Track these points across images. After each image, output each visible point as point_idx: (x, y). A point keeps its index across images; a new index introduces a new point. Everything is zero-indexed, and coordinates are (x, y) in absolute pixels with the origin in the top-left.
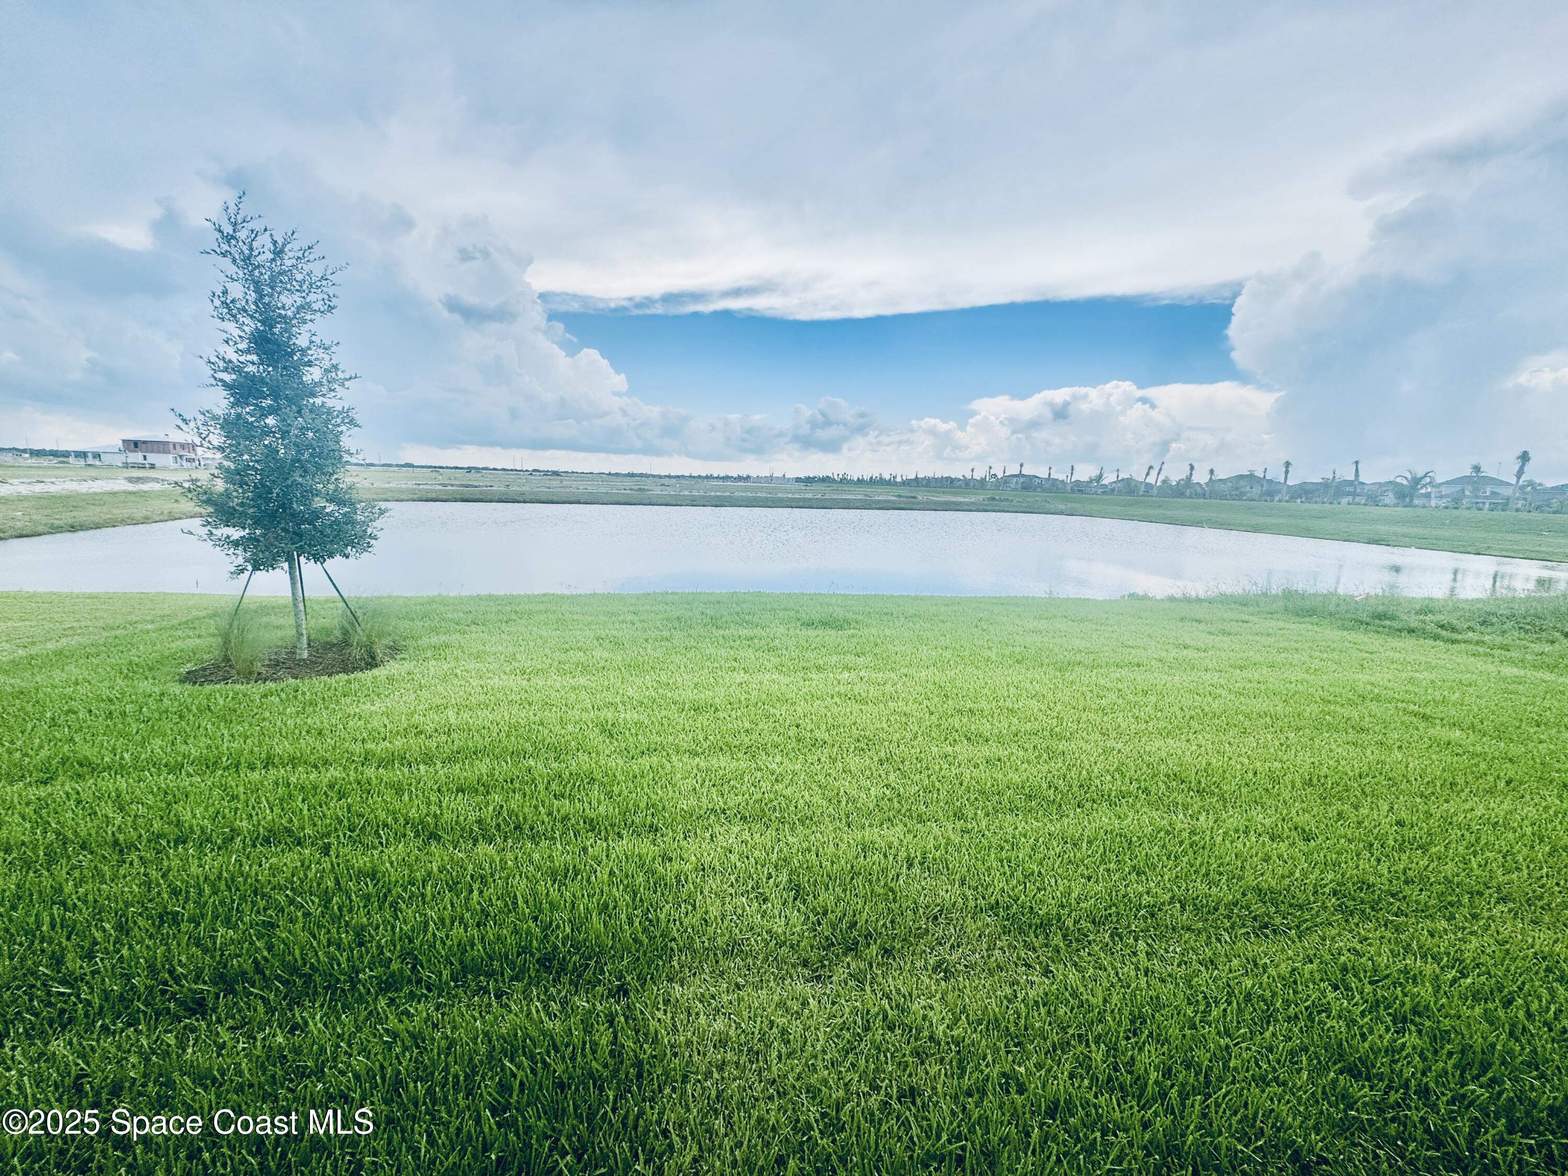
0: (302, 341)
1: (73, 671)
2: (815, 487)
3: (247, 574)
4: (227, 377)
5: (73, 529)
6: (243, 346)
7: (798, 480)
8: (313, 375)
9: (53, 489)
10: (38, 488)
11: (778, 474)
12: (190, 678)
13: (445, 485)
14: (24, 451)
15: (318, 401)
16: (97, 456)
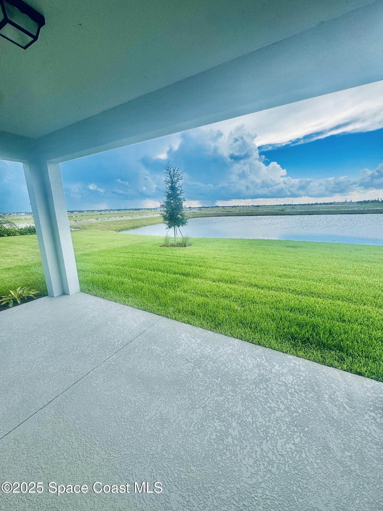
0: (177, 186)
1: (147, 244)
2: (369, 205)
3: (168, 229)
4: (167, 194)
5: (152, 224)
6: (169, 189)
7: (358, 202)
8: (178, 192)
9: (149, 216)
10: (147, 216)
11: (348, 201)
12: (161, 246)
13: (223, 212)
14: (146, 209)
15: (179, 197)
16: (156, 209)
